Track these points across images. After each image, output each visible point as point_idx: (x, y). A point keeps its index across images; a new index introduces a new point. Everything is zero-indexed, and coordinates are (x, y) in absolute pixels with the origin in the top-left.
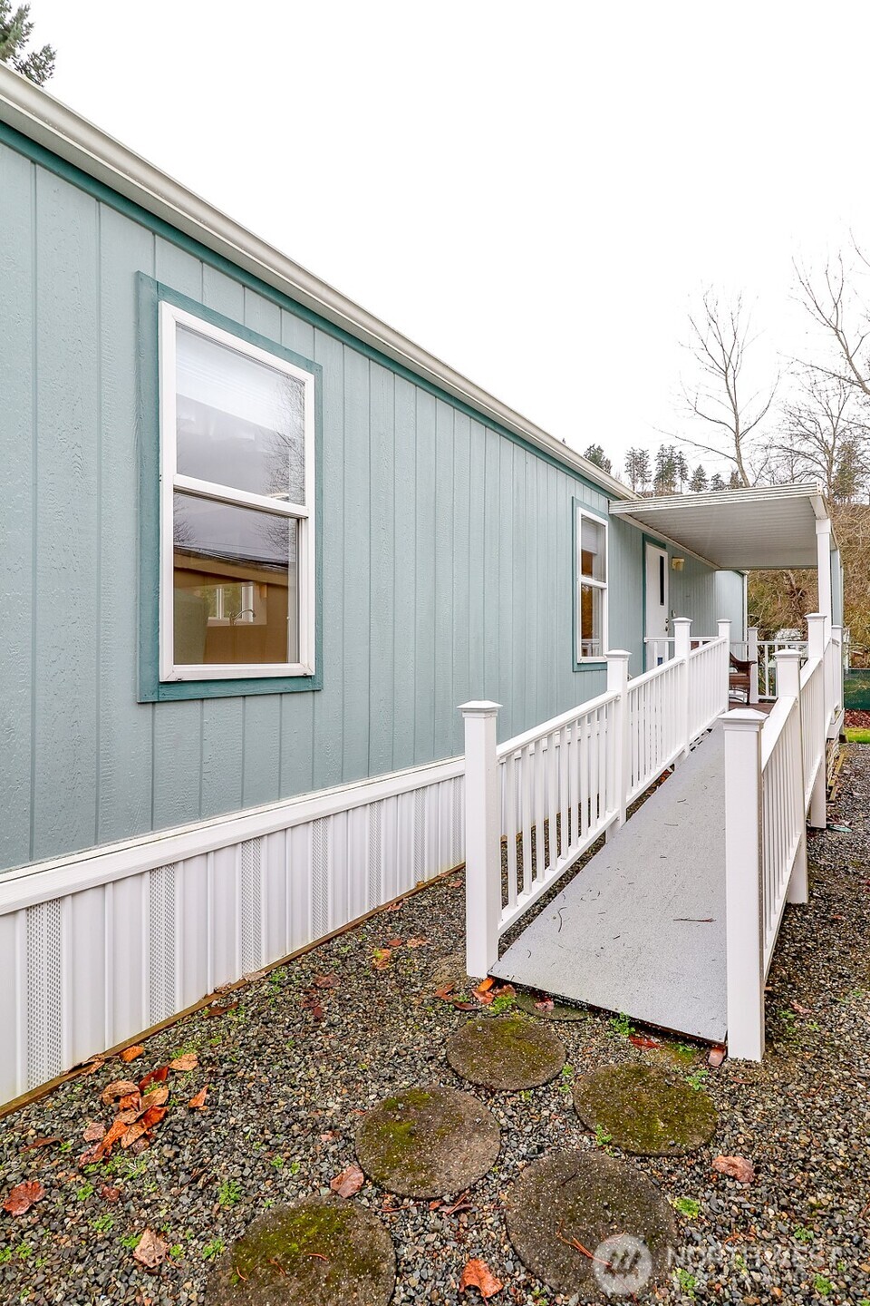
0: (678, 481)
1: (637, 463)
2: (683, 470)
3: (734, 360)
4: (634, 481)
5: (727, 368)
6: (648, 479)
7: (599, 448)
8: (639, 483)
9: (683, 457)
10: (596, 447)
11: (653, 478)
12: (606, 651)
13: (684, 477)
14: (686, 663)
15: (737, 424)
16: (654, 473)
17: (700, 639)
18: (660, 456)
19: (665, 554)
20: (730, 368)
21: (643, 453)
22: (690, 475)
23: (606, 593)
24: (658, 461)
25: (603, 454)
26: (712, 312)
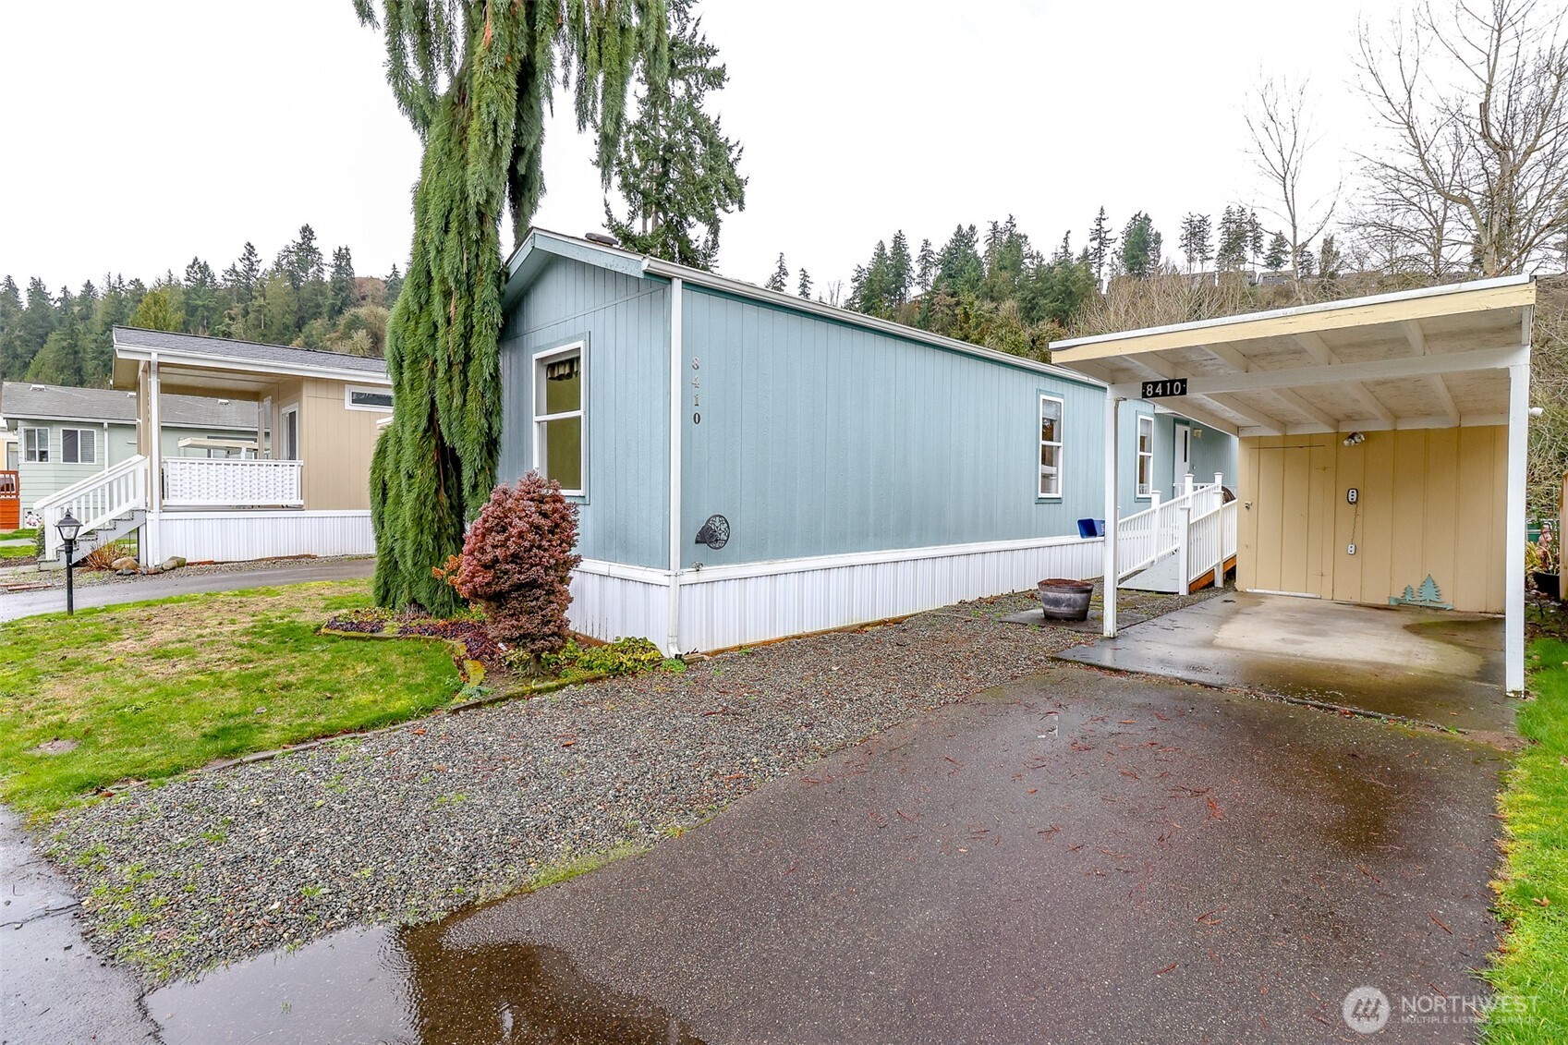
0: (1249, 253)
1: (1195, 233)
2: (1257, 238)
3: (1292, 167)
4: (1191, 260)
5: (1286, 174)
6: (1209, 255)
7: (1146, 217)
8: (1198, 262)
9: (1257, 221)
10: (1142, 215)
11: (1215, 255)
12: (1151, 490)
13: (1257, 249)
14: (1190, 498)
15: (1295, 237)
16: (1218, 247)
17: (1199, 485)
18: (1227, 221)
19: (1188, 429)
20: (1288, 174)
21: (1204, 220)
22: (1267, 242)
23: (1152, 459)
24: (1222, 230)
25: (1152, 224)
26: (1271, 110)
